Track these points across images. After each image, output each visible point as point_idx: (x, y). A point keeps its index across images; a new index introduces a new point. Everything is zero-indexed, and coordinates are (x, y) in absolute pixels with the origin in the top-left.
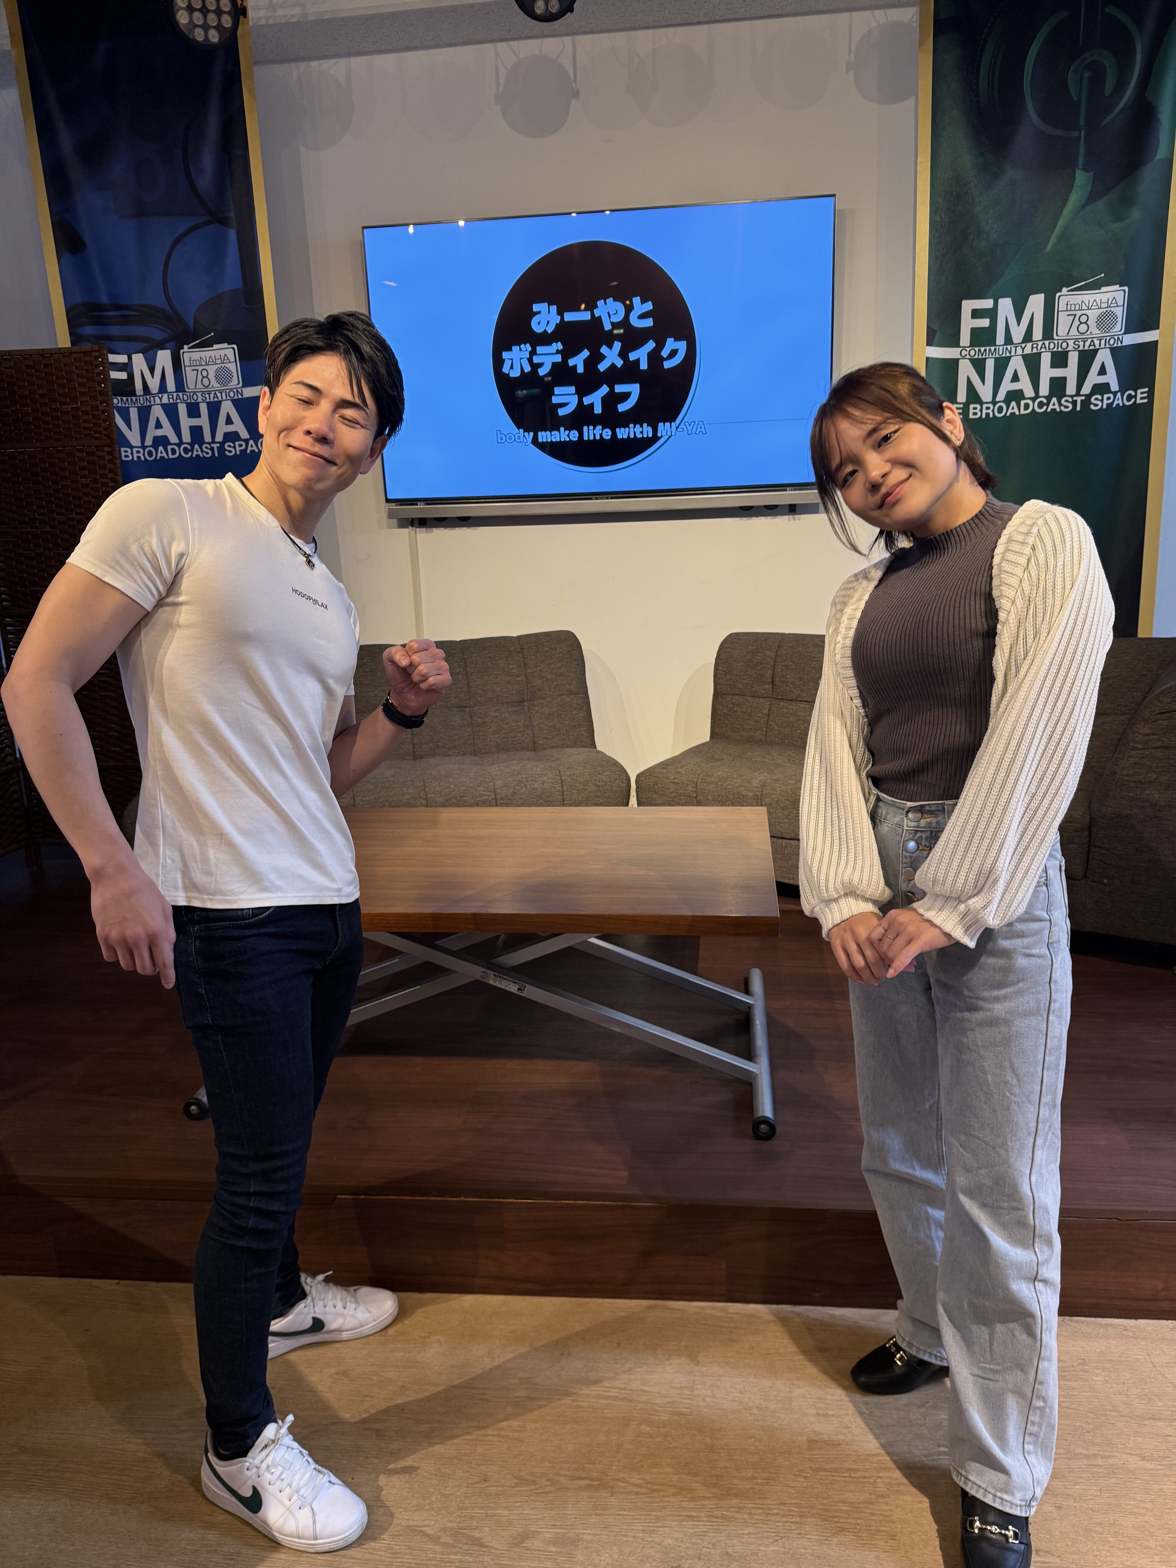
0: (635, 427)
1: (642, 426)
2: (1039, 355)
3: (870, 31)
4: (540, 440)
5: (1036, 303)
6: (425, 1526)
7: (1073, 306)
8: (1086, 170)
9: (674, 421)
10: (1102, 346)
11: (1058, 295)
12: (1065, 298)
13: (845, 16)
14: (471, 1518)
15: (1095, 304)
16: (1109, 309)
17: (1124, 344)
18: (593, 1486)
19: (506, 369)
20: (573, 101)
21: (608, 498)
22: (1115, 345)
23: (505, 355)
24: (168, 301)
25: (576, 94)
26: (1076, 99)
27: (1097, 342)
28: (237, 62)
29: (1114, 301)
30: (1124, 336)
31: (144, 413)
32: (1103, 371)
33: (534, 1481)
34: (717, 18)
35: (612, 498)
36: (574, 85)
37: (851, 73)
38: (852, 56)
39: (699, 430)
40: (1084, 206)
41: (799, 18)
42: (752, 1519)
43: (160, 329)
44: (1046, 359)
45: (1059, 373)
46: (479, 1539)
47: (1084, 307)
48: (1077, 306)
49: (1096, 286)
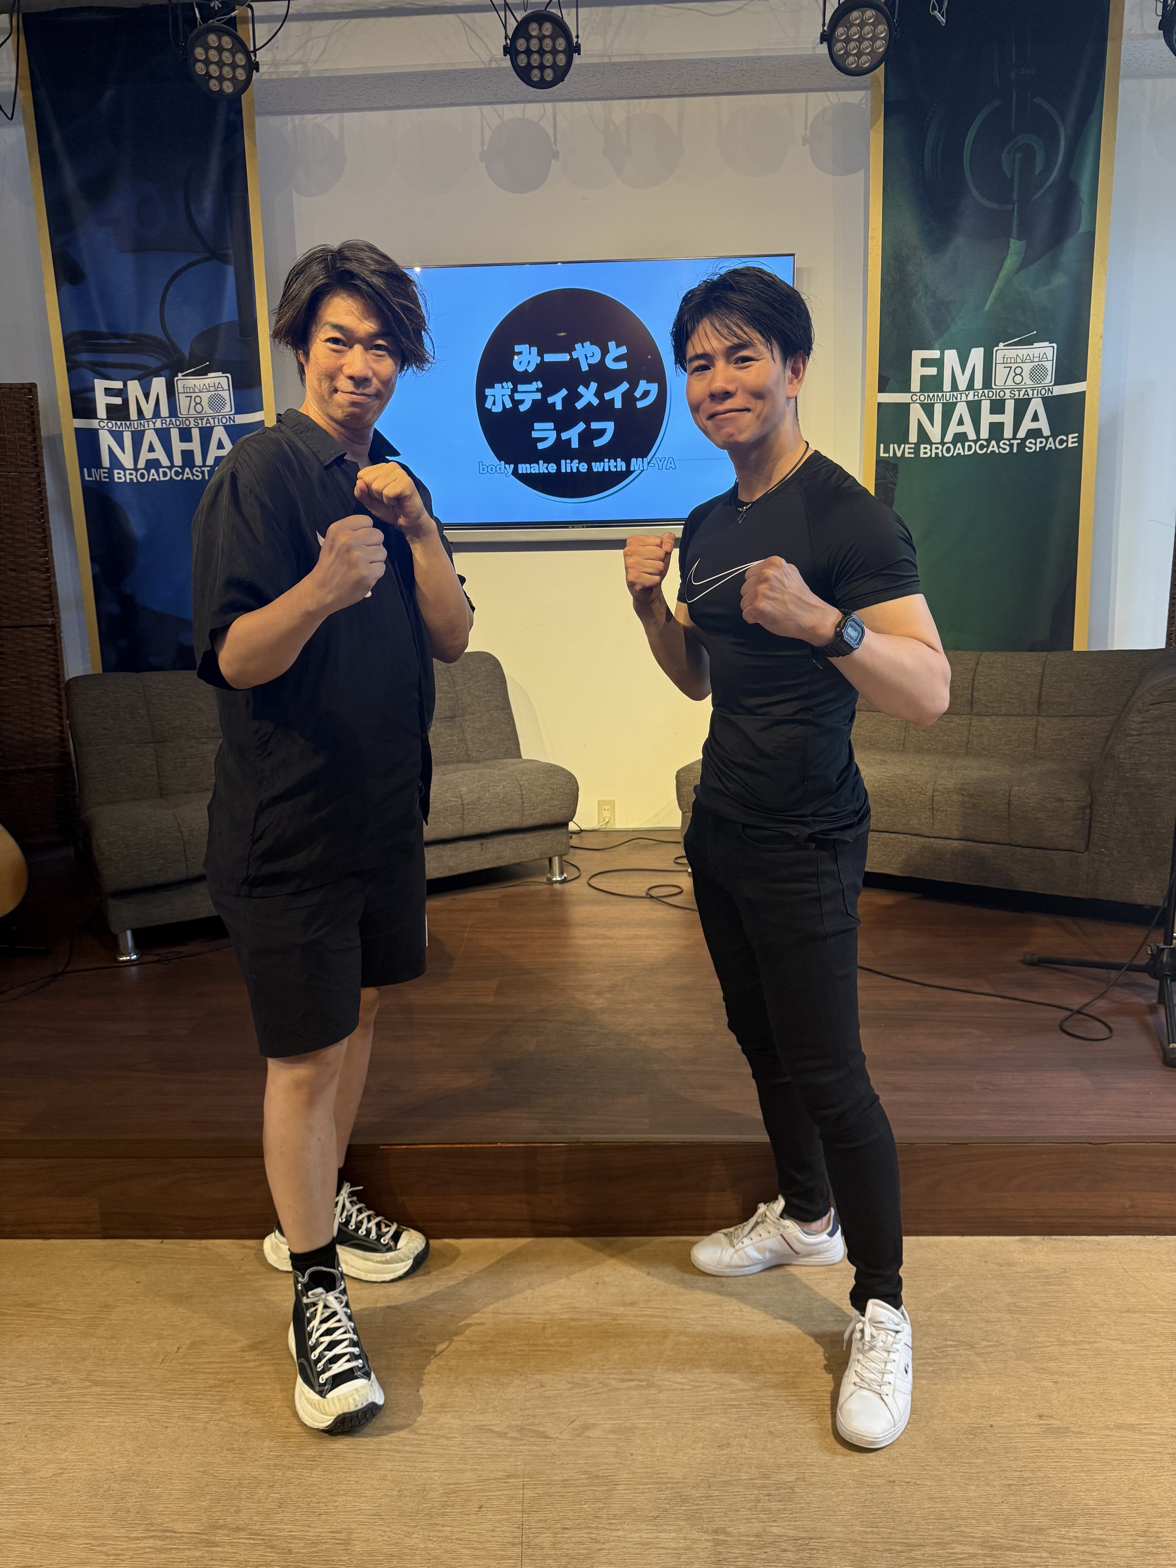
0: (609, 462)
1: (616, 461)
2: (979, 402)
3: (824, 110)
4: (520, 472)
5: (977, 355)
6: (490, 1425)
7: (1009, 359)
8: (1019, 239)
9: (646, 457)
10: (1035, 396)
11: (995, 349)
12: (1002, 352)
13: (802, 95)
14: (534, 1416)
15: (1028, 358)
16: (1040, 363)
17: (1054, 394)
18: (641, 1386)
19: (488, 405)
20: (554, 161)
21: (583, 527)
22: (1046, 395)
23: (488, 391)
24: (164, 332)
25: (556, 155)
26: (1009, 176)
27: (1030, 392)
28: (239, 112)
29: (1045, 356)
30: (1054, 387)
31: (138, 438)
32: (1035, 418)
33: (587, 1385)
34: (687, 93)
35: (587, 527)
36: (554, 146)
37: (808, 147)
38: (808, 132)
39: (669, 465)
40: (1018, 271)
41: (760, 96)
42: (789, 1404)
43: (157, 358)
44: (986, 406)
45: (997, 418)
46: (543, 1433)
47: (1019, 361)
48: (1013, 359)
49: (1029, 342)
